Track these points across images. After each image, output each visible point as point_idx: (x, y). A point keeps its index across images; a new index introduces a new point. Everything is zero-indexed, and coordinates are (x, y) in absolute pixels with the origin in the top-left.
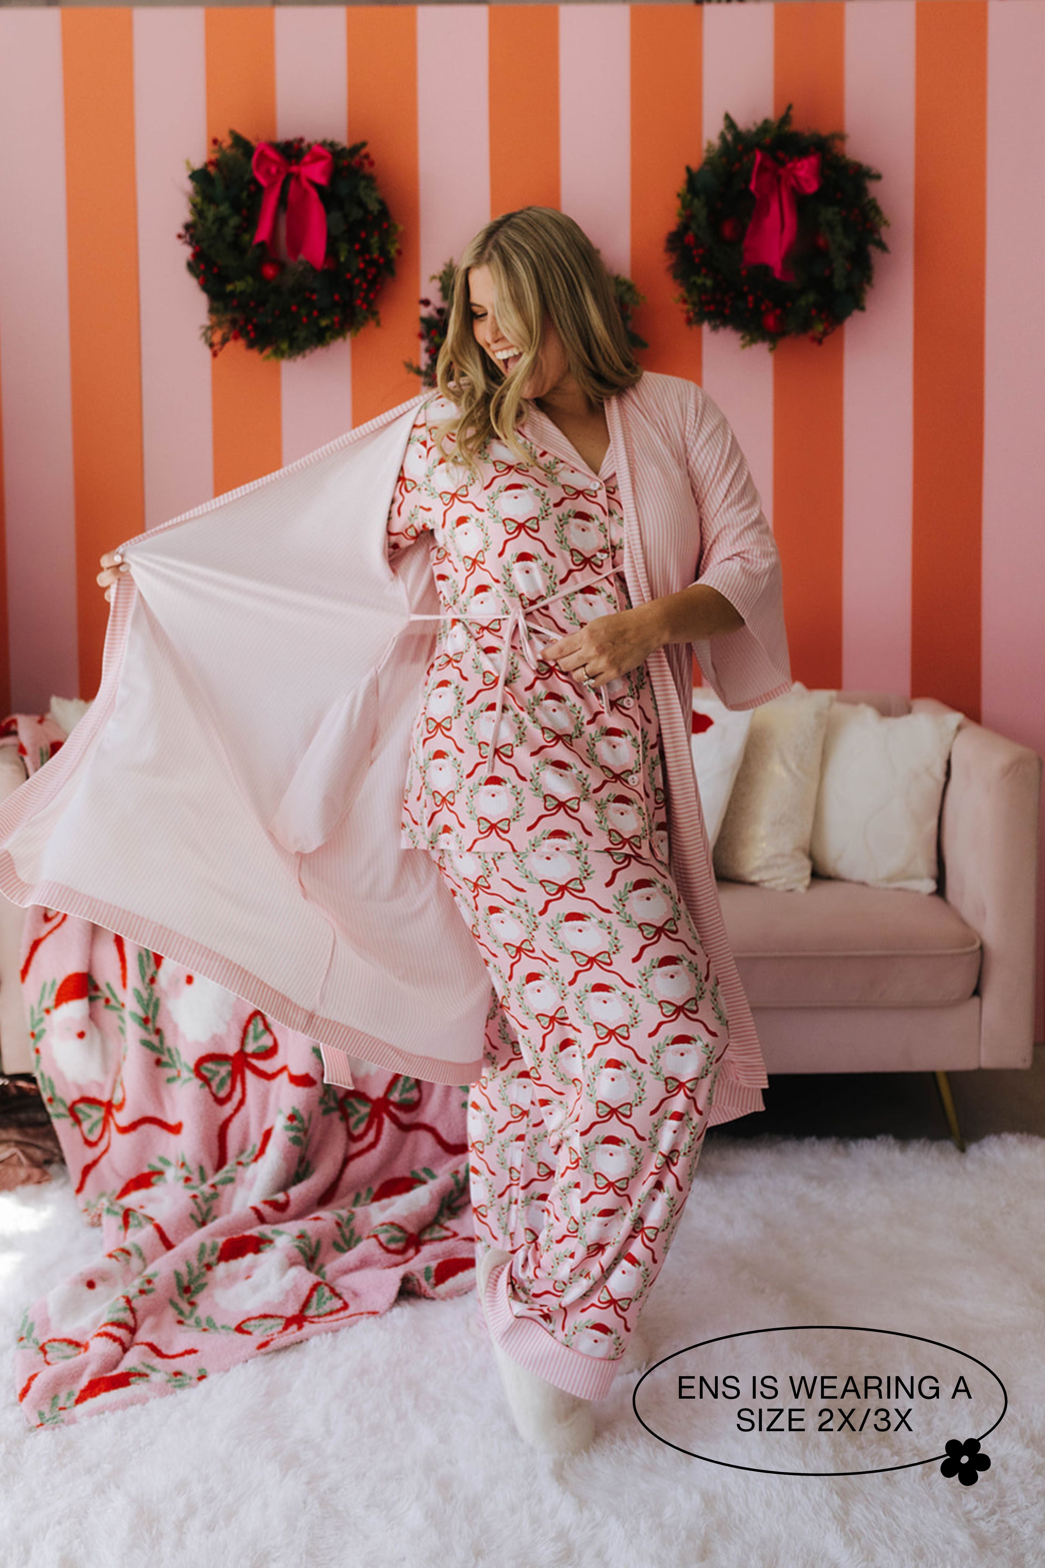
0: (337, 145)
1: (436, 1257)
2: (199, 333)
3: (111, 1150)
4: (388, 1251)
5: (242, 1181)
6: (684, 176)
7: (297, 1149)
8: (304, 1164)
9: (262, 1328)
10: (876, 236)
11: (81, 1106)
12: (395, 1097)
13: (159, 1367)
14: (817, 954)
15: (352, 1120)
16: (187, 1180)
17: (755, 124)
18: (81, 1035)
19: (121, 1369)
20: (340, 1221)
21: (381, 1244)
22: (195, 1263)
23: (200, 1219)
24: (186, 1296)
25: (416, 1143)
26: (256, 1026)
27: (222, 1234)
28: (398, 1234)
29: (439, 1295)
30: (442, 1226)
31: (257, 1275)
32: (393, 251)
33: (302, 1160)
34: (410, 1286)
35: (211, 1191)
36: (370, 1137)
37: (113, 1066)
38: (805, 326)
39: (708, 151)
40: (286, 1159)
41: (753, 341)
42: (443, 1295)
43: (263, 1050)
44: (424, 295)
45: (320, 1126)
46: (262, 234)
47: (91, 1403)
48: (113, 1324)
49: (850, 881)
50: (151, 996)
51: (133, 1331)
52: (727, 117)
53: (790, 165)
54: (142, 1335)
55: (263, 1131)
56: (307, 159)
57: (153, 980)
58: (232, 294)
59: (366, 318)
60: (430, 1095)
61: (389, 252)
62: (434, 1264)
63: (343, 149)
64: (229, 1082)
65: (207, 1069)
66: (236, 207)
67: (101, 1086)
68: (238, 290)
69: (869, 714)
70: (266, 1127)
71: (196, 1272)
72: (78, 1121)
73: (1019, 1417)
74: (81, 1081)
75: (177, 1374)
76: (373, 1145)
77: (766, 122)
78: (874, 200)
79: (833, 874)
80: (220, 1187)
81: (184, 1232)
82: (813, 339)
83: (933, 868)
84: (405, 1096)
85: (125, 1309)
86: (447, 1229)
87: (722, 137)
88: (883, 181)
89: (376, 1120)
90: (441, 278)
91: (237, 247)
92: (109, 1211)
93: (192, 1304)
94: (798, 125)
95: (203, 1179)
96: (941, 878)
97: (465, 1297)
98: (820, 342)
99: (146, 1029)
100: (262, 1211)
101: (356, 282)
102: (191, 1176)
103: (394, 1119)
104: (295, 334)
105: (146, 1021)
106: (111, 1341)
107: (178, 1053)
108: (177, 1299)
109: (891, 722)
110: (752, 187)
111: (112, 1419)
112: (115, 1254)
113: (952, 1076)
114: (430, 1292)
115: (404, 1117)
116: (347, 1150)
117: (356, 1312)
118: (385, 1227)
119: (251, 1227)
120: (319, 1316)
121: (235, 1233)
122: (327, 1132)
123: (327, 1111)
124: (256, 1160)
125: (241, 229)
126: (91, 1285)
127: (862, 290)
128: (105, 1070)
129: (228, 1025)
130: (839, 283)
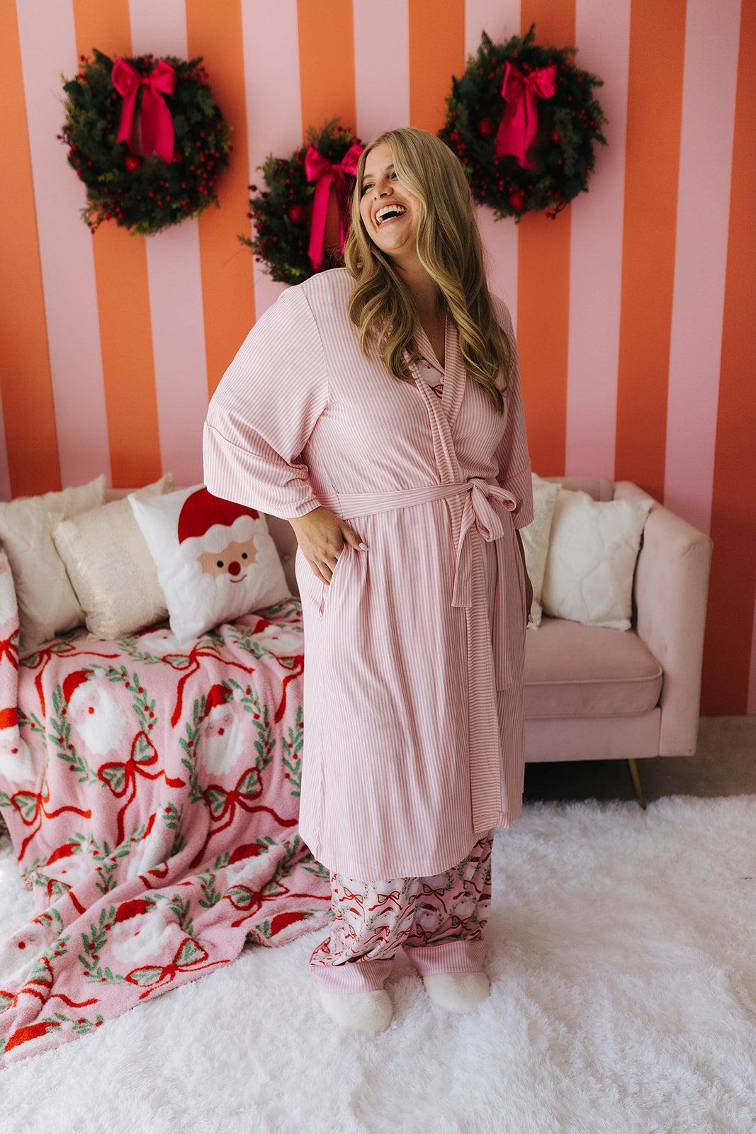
0: (179, 60)
1: (273, 912)
2: (79, 214)
3: (42, 828)
4: (238, 908)
5: (135, 852)
6: (451, 84)
7: (173, 832)
8: (180, 838)
9: (145, 978)
10: (598, 131)
11: (19, 797)
12: (243, 790)
13: (68, 1016)
14: (545, 683)
15: (214, 806)
16: (96, 853)
17: (506, 40)
18: (15, 751)
19: (39, 1020)
20: (204, 884)
21: (233, 903)
22: (98, 926)
23: (103, 886)
24: (91, 952)
25: (259, 820)
26: (141, 742)
27: (118, 900)
28: (245, 894)
29: (274, 944)
30: (277, 883)
31: (143, 931)
32: (226, 148)
33: (177, 836)
34: (253, 938)
35: (111, 863)
36: (226, 818)
37: (40, 770)
38: (543, 204)
39: (469, 63)
40: (165, 839)
41: (503, 216)
42: (277, 943)
43: (147, 759)
44: (252, 183)
45: (190, 812)
46: (123, 134)
47: (17, 1050)
48: (35, 982)
49: (569, 620)
50: (63, 723)
51: (50, 985)
52: (484, 35)
53: (532, 75)
54: (57, 989)
55: (150, 816)
56: (155, 72)
57: (64, 712)
58: (103, 183)
59: (208, 201)
60: (269, 786)
61: (223, 149)
62: (270, 919)
63: (185, 64)
64: (124, 782)
65: (106, 773)
66: (102, 112)
67: (33, 784)
68: (107, 180)
69: (585, 499)
70: (152, 813)
71: (98, 933)
72: (18, 808)
73: (688, 1045)
74: (18, 781)
75: (82, 1021)
76: (228, 824)
77: (514, 38)
78: (597, 102)
79: (557, 615)
80: (118, 859)
81: (92, 898)
82: (549, 215)
83: (629, 611)
84: (250, 789)
85: (44, 969)
86: (281, 886)
87: (480, 51)
88: (604, 86)
89: (230, 806)
90: (264, 169)
91: (105, 145)
92: (37, 882)
93: (96, 957)
94: (538, 41)
95: (107, 852)
96: (634, 619)
97: (292, 944)
98: (553, 217)
99: (61, 746)
100: (148, 879)
101: (199, 173)
102: (98, 850)
103: (243, 805)
104: (153, 215)
105: (61, 740)
106: (33, 996)
107: (86, 761)
108: (84, 955)
109: (600, 504)
110: (503, 93)
111: (32, 1063)
112: (39, 919)
113: (640, 762)
114: (267, 942)
115: (250, 803)
116: (210, 827)
117: (214, 961)
118: (236, 889)
119: (140, 893)
120: (187, 965)
121: (128, 899)
122: (195, 815)
123: (195, 801)
124: (144, 837)
125: (106, 131)
126: (22, 945)
127: (586, 175)
128: (35, 773)
129: (121, 742)
130: (569, 170)
